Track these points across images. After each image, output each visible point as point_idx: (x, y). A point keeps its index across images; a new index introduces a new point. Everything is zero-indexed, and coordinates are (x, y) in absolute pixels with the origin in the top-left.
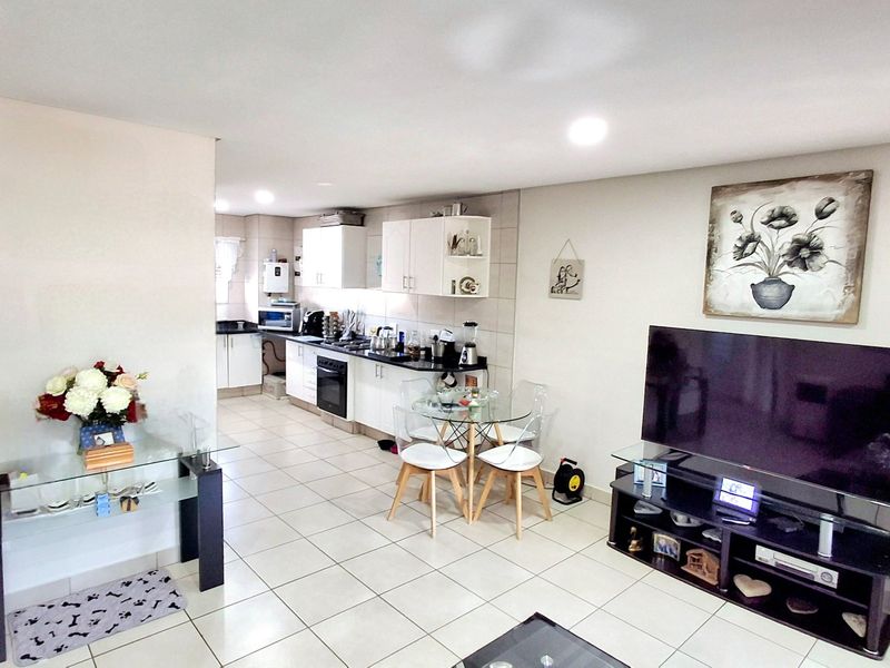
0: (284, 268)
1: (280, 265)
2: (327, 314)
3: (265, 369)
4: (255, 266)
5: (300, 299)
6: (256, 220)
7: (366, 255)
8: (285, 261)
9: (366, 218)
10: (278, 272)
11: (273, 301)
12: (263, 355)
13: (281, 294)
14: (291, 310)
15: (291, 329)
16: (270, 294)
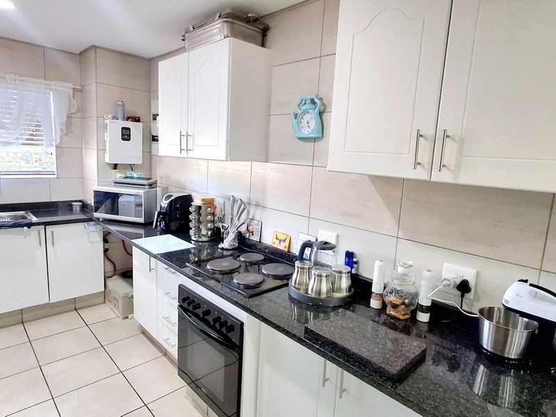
0: (136, 129)
1: (129, 124)
2: (197, 202)
3: (110, 268)
4: (93, 123)
5: (160, 174)
6: (91, 54)
7: (269, 105)
8: (137, 120)
9: (270, 34)
10: (126, 134)
11: (119, 175)
12: (106, 251)
13: (131, 167)
14: (141, 192)
15: (141, 220)
16: (115, 166)
